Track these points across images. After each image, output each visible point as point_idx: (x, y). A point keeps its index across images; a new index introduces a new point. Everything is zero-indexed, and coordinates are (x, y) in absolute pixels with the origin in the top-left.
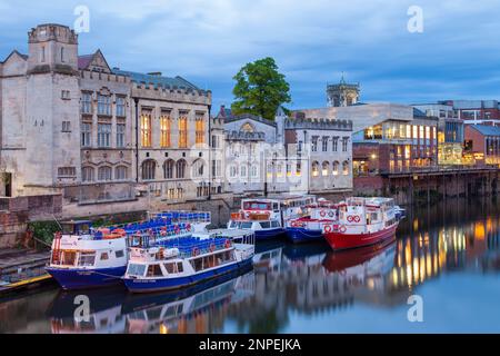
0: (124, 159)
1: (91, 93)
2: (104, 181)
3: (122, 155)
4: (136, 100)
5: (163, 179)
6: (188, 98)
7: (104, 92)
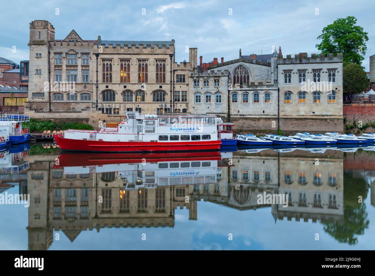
0: (87, 89)
1: (61, 53)
2: (72, 101)
3: (85, 87)
4: (97, 55)
5: (122, 102)
6: (146, 51)
7: (71, 52)
